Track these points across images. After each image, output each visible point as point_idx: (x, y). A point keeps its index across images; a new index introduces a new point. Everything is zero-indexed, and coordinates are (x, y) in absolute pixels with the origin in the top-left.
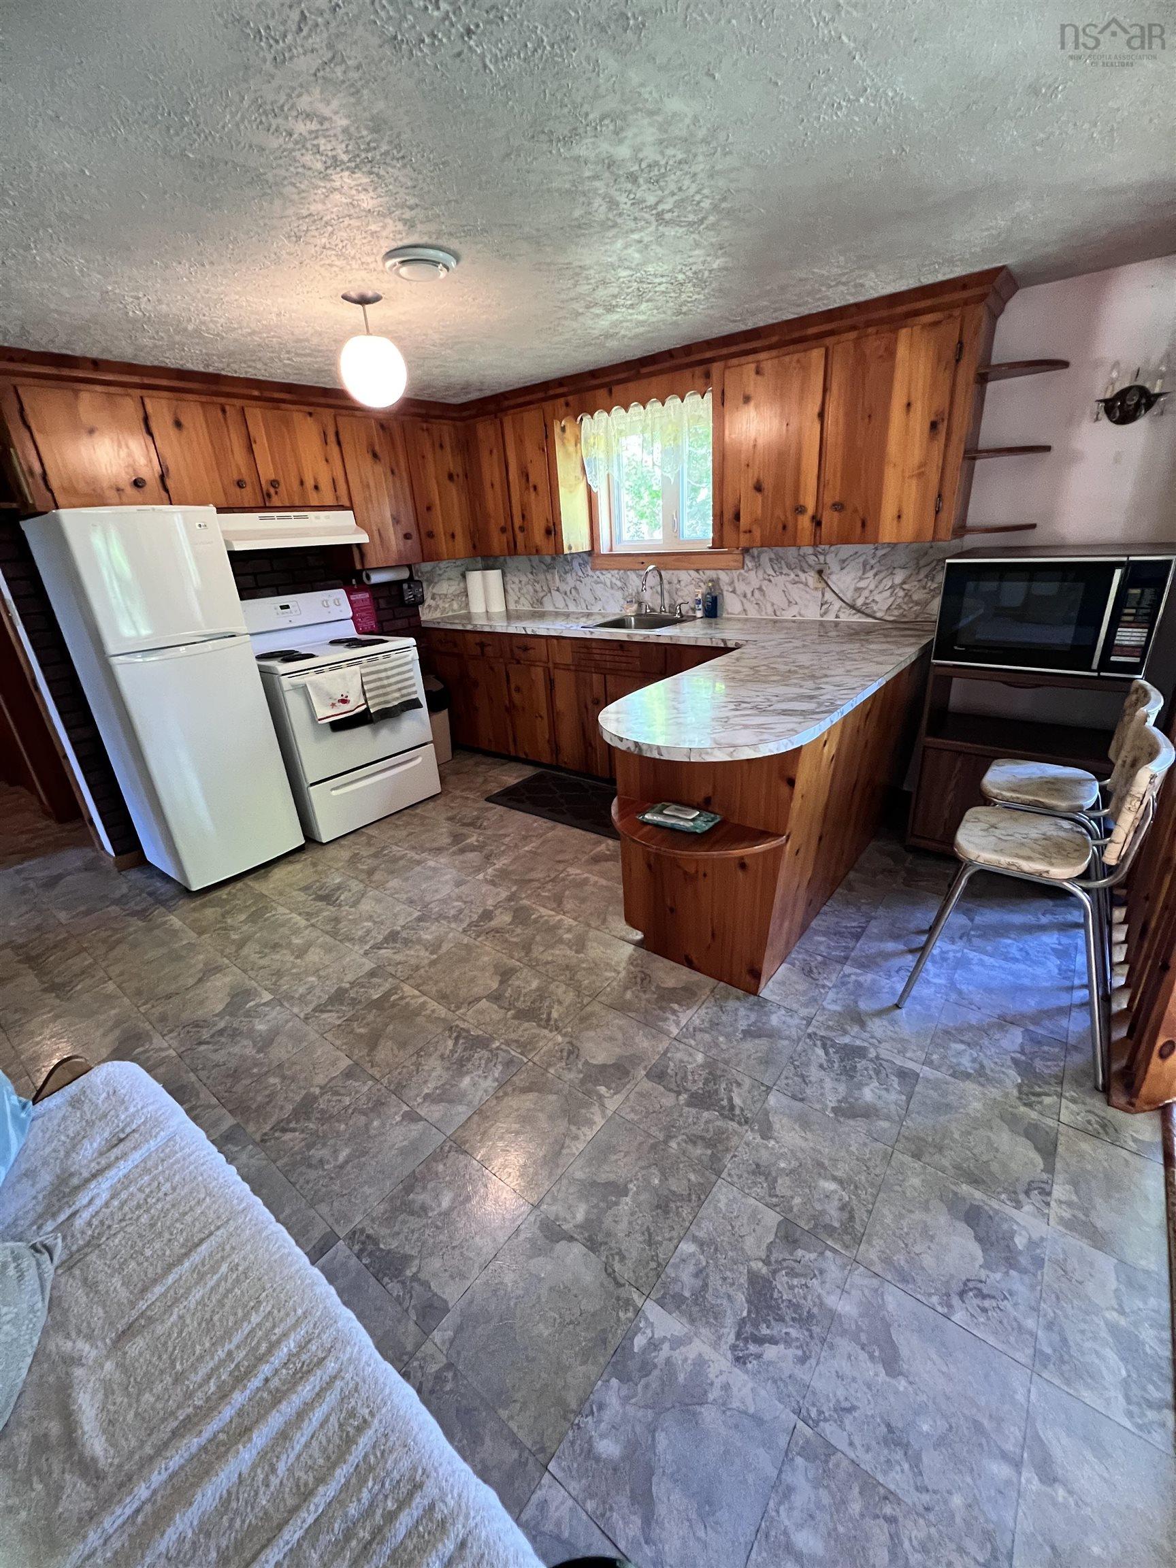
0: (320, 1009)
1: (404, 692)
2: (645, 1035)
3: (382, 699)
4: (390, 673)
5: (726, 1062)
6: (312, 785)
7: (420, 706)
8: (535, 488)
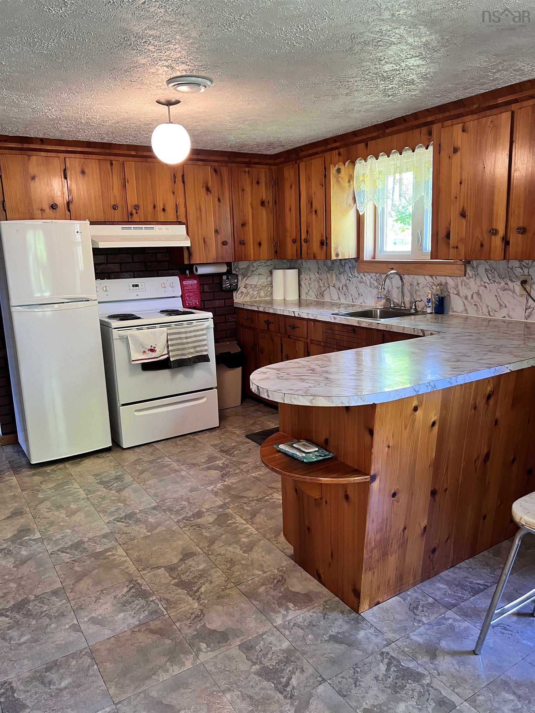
0: (62, 550)
1: (198, 349)
2: (256, 619)
3: (180, 352)
4: (188, 335)
5: (304, 653)
6: (123, 405)
7: (208, 360)
8: (316, 212)
